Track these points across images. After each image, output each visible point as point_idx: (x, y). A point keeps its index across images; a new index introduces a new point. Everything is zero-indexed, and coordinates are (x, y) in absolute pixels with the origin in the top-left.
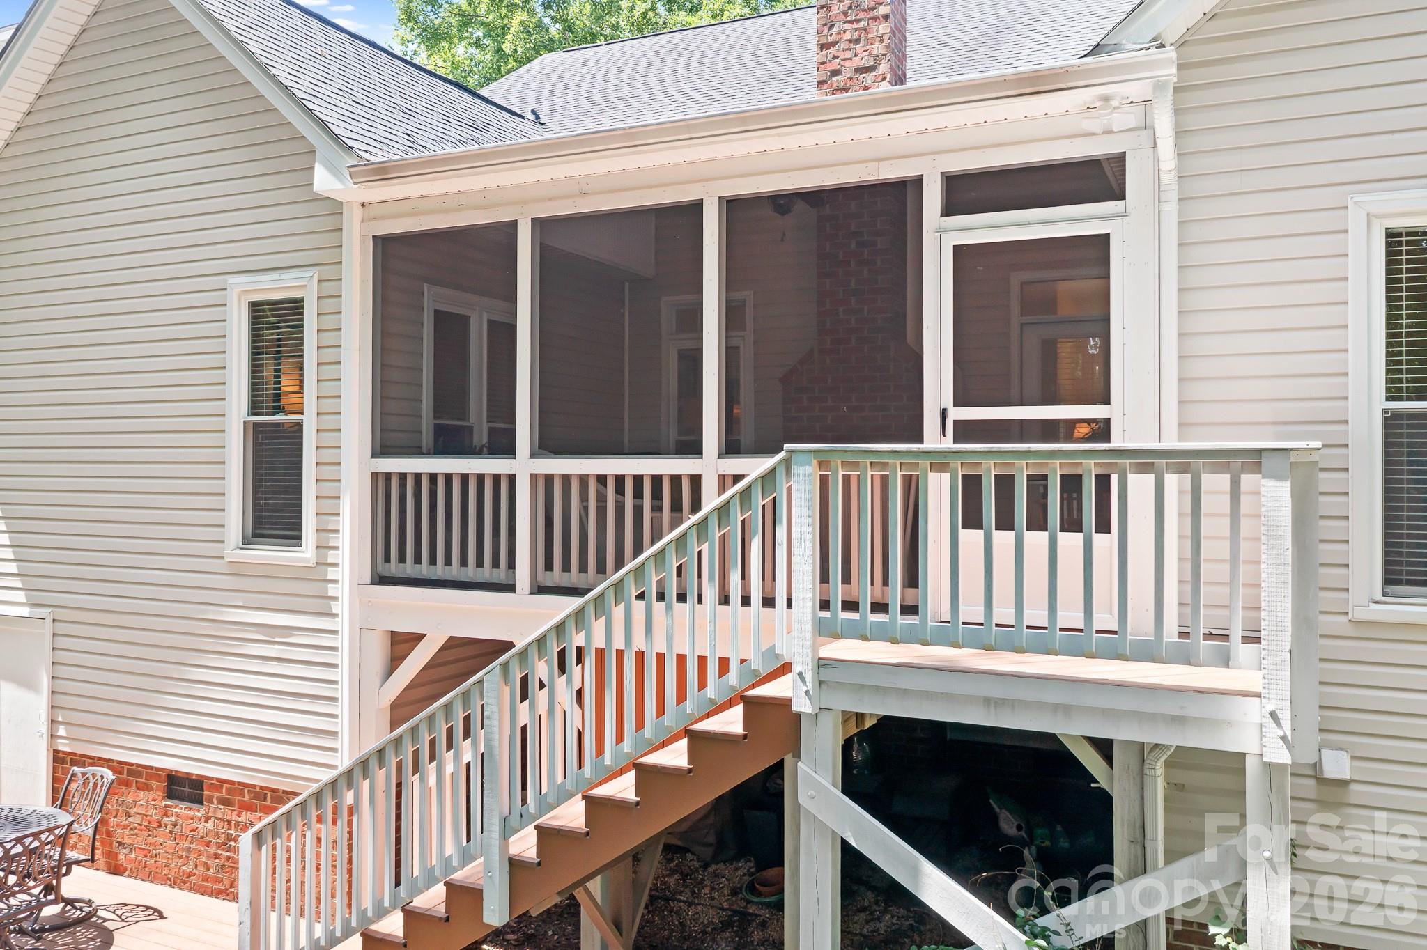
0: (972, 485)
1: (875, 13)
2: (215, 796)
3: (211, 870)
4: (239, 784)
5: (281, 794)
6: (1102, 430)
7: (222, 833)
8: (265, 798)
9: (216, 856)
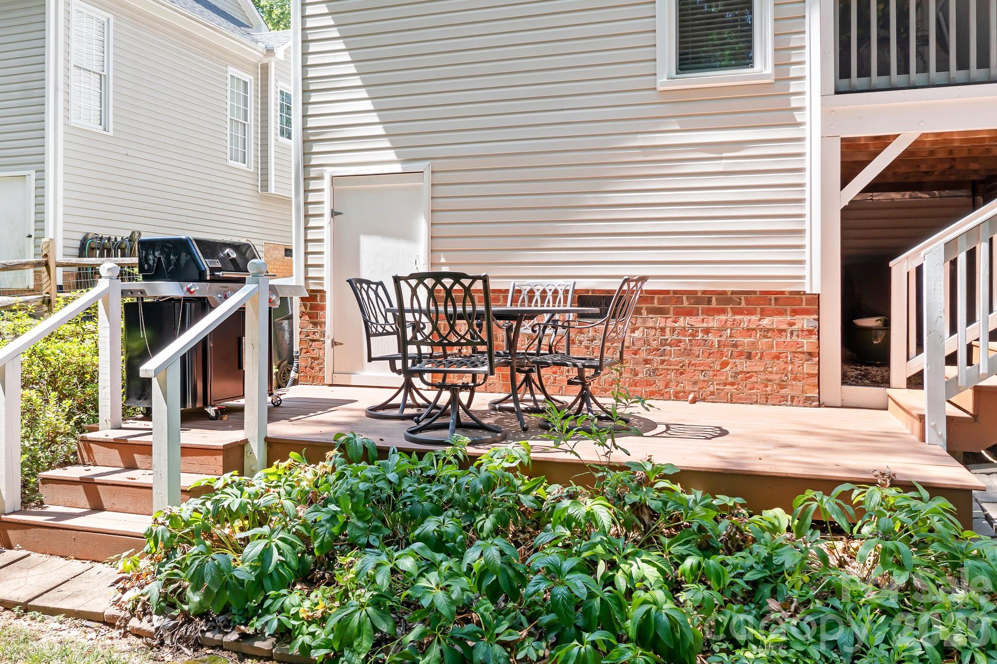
2: (644, 308)
3: (640, 375)
4: (675, 292)
5: (729, 295)
7: (654, 340)
8: (709, 302)
9: (647, 362)
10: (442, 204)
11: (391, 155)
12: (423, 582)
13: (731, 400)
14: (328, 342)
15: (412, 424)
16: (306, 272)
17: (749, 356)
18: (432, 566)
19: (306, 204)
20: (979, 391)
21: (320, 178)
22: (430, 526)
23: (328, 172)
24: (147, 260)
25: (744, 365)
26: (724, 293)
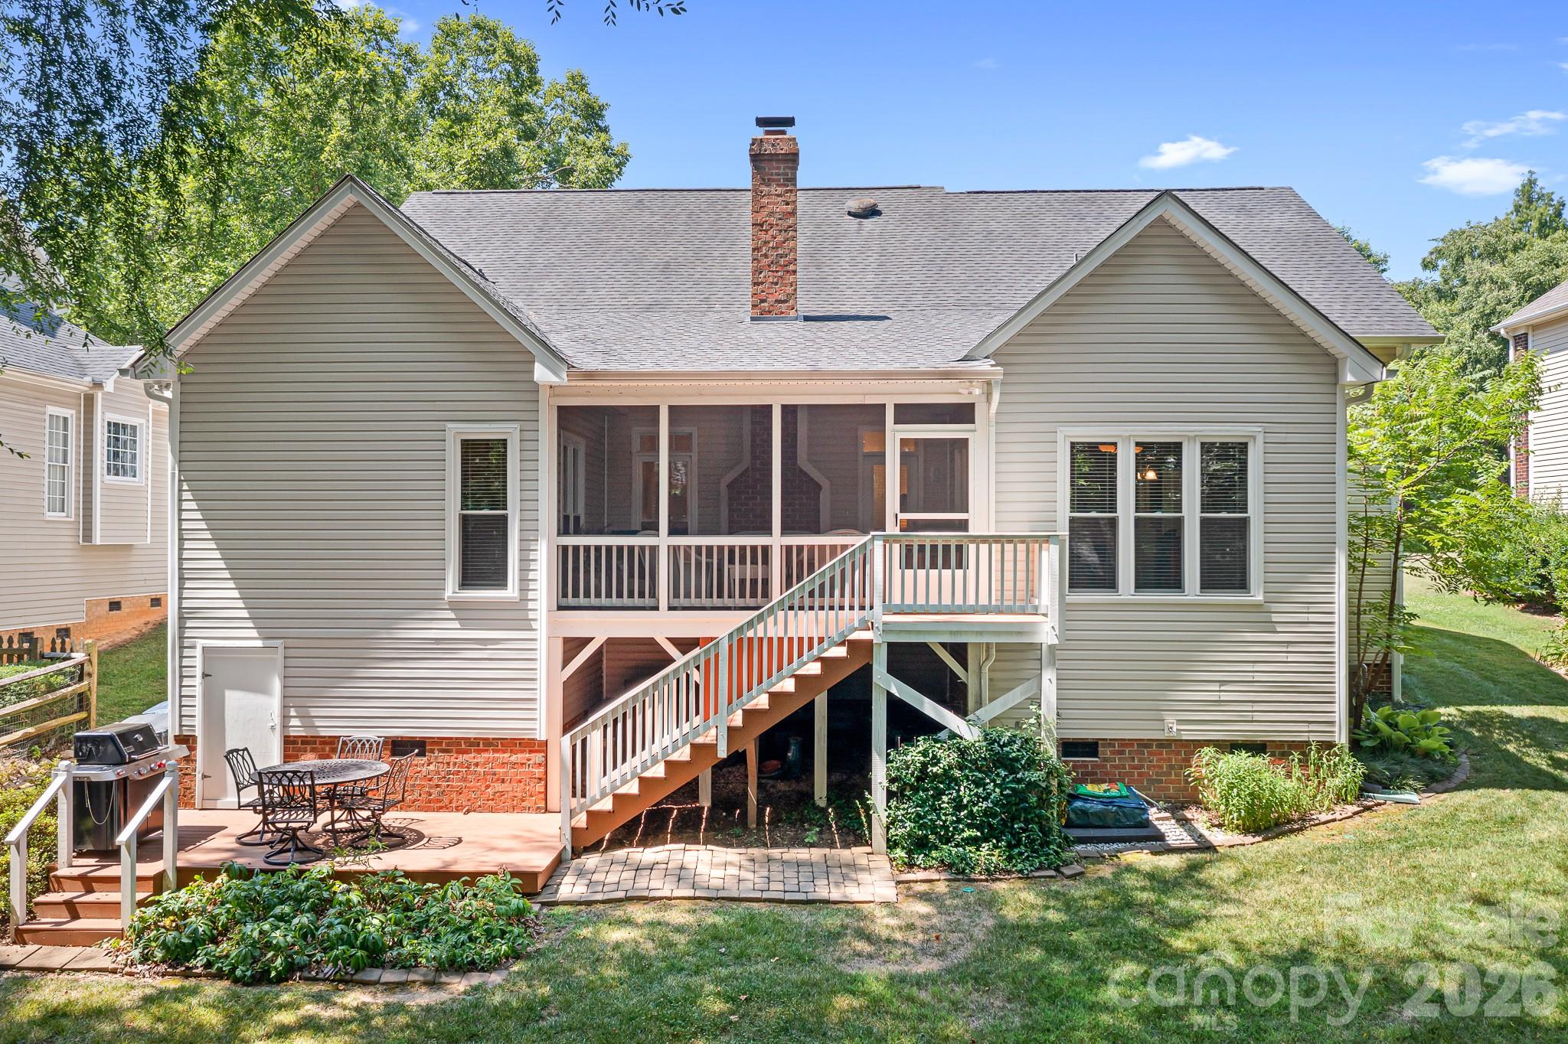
0: (909, 549)
1: (788, 268)
2: (436, 749)
3: (434, 795)
5: (491, 740)
6: (963, 525)
7: (443, 771)
8: (478, 745)
9: (438, 786)
10: (292, 672)
11: (254, 633)
12: (273, 935)
13: (492, 810)
14: (199, 776)
15: (267, 849)
16: (180, 721)
17: (503, 781)
18: (278, 928)
19: (181, 667)
20: (590, 814)
21: (193, 647)
22: (278, 910)
23: (200, 643)
24: (81, 750)
25: (499, 787)
26: (488, 739)
